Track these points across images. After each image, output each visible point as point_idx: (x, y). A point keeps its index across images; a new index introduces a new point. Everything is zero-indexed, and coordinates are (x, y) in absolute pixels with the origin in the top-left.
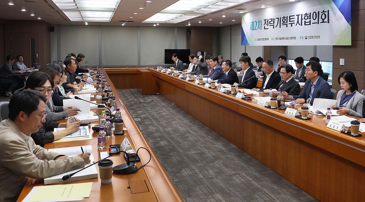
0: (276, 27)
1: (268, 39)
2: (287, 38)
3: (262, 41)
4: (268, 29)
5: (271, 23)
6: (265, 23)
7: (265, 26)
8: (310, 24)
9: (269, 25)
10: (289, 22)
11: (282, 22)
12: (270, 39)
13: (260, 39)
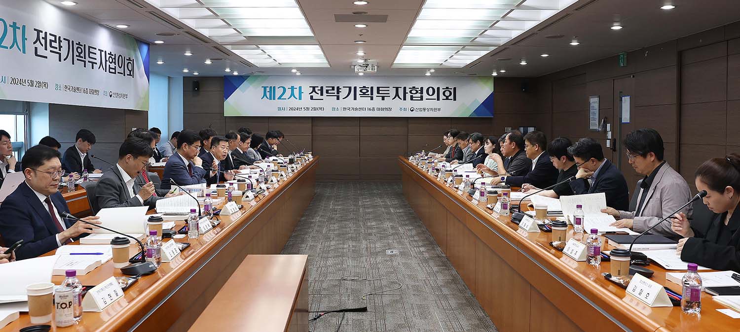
0: (65, 60)
1: (46, 85)
2: (85, 90)
3: (27, 88)
4: (46, 57)
5: (54, 44)
6: (38, 39)
7: (36, 48)
8: (115, 73)
9: (49, 48)
10: (88, 59)
11: (76, 53)
12: (52, 86)
13: (21, 82)
